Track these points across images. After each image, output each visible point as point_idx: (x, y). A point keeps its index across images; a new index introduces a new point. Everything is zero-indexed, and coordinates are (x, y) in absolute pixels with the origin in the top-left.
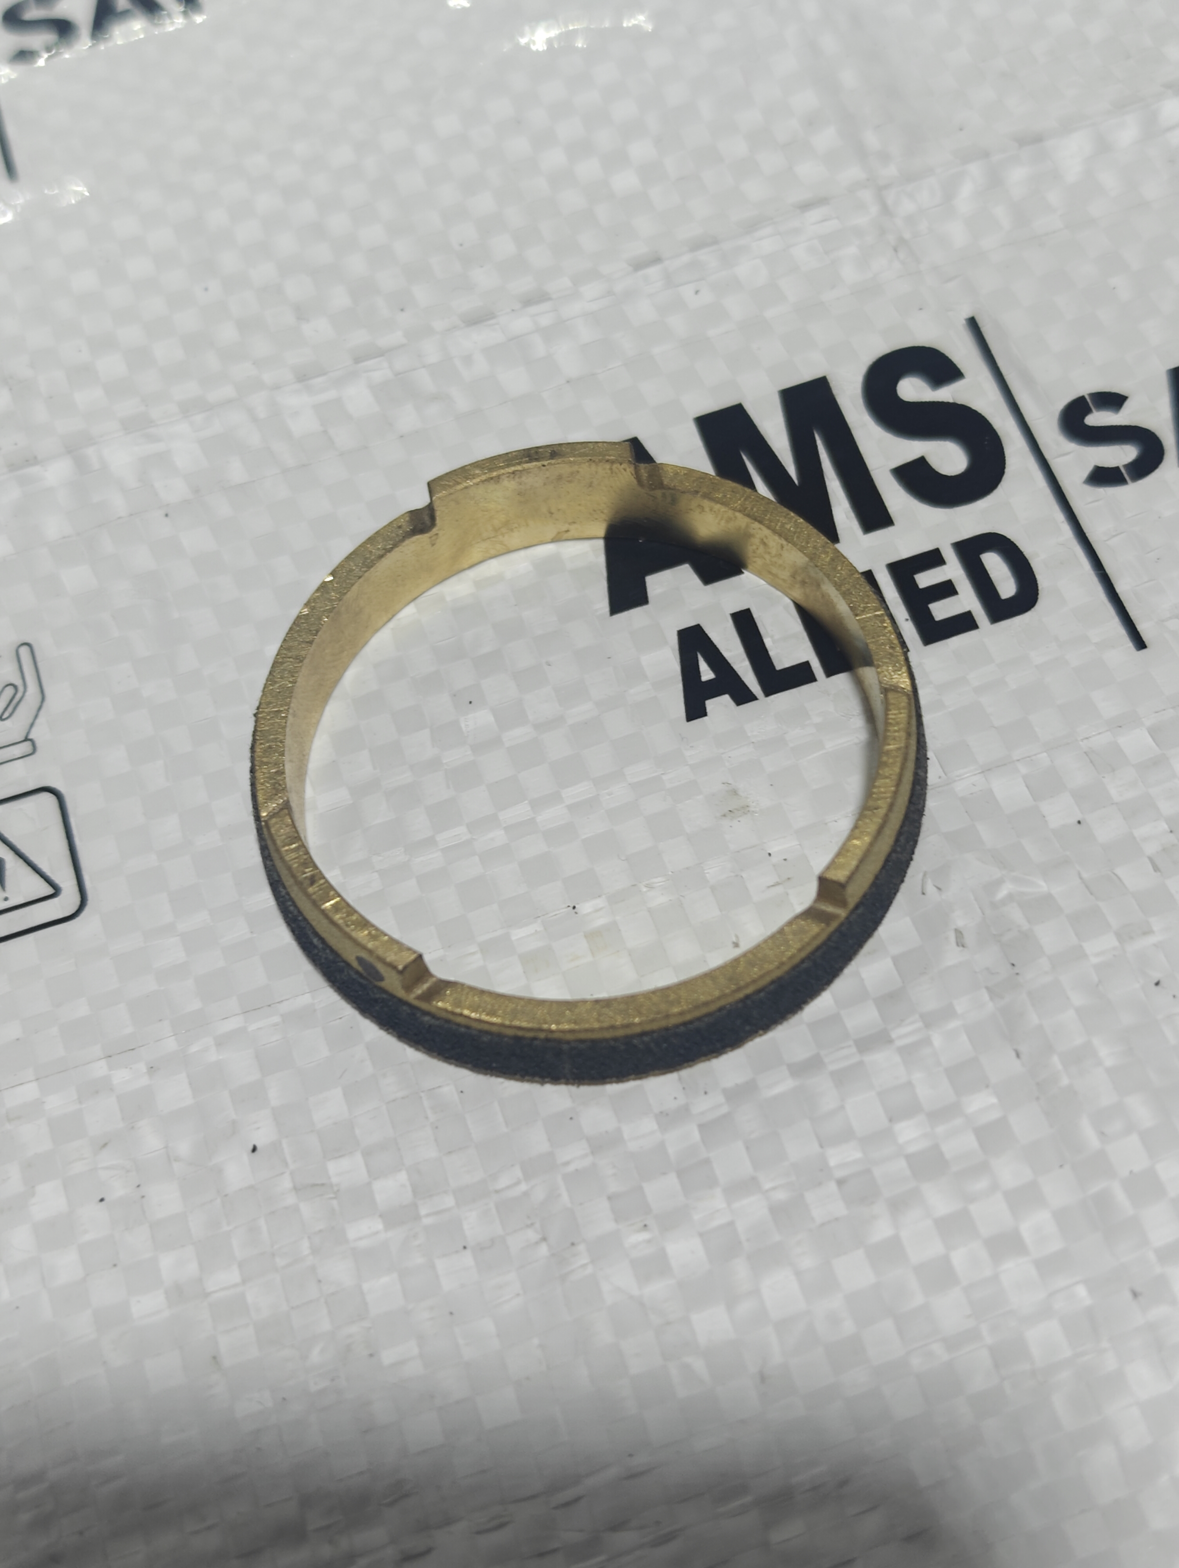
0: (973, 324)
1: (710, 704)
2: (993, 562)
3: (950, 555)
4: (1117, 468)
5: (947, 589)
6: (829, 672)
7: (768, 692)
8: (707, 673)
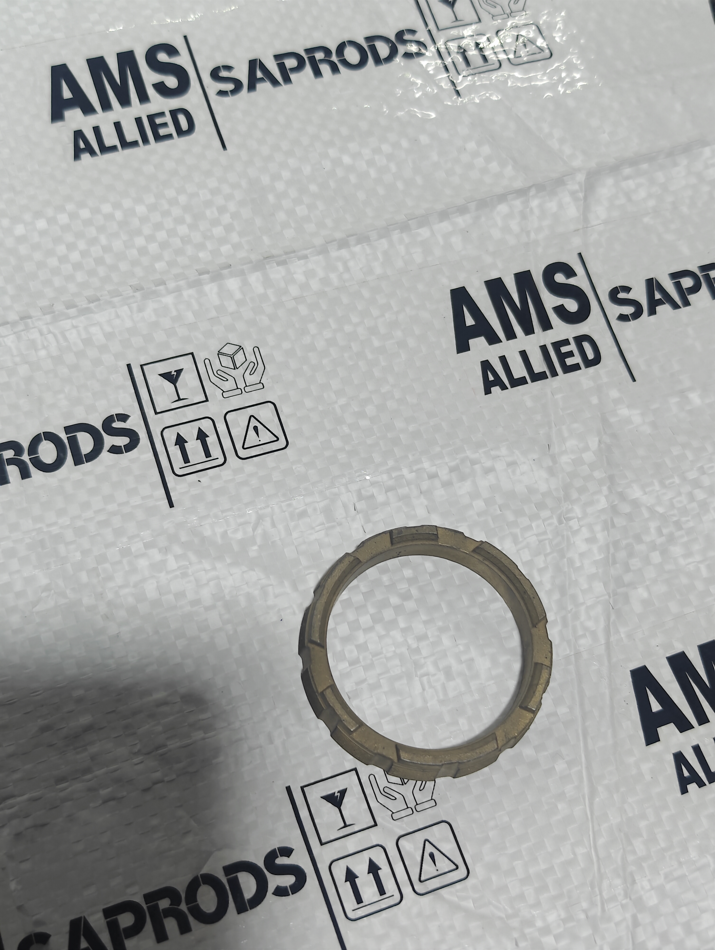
0: (580, 255)
1: (493, 389)
2: (586, 346)
3: (572, 341)
4: (628, 315)
5: (570, 354)
6: (532, 381)
7: (512, 387)
8: (491, 378)
